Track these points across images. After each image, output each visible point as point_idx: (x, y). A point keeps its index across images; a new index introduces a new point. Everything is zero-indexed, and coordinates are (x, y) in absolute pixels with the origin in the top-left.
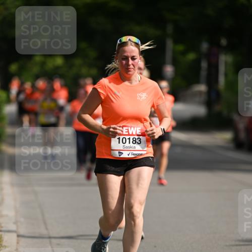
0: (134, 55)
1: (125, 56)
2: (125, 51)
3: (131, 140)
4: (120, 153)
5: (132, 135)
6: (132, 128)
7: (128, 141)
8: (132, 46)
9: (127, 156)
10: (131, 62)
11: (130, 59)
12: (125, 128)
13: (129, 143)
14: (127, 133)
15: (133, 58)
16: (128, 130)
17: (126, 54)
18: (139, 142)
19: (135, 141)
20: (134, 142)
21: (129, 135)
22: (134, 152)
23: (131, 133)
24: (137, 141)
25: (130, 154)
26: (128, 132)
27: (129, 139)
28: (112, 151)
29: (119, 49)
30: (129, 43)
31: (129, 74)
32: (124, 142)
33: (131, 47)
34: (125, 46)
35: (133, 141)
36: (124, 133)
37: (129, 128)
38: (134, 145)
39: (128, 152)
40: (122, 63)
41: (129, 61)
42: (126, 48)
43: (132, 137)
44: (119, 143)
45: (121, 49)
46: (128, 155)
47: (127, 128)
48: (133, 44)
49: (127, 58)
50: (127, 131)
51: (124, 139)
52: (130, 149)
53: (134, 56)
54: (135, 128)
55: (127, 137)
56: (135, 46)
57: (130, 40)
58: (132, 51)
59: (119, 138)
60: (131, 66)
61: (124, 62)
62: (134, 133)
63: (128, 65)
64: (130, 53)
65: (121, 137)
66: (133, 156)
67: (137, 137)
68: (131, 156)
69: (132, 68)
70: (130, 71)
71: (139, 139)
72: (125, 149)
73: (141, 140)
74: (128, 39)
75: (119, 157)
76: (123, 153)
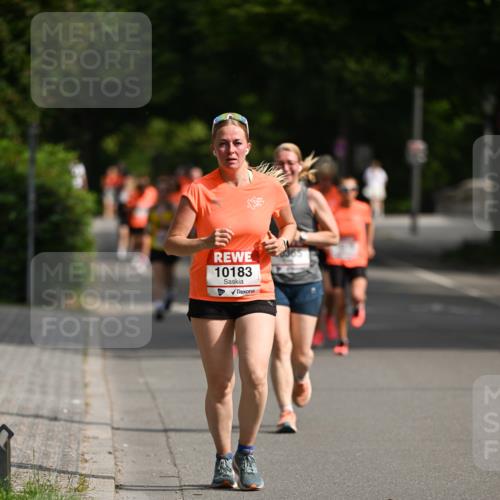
0: (237, 137)
1: (224, 140)
2: (222, 133)
3: (237, 271)
4: (221, 291)
5: (238, 263)
6: (238, 253)
7: (231, 272)
8: (234, 124)
9: (231, 295)
10: (233, 148)
11: (231, 144)
12: (225, 254)
13: (234, 275)
14: (230, 261)
15: (237, 143)
16: (231, 255)
17: (225, 138)
18: (249, 274)
19: (242, 272)
20: (241, 274)
21: (232, 263)
22: (242, 289)
24: (246, 272)
25: (236, 292)
26: (231, 259)
27: (233, 269)
28: (208, 288)
29: (215, 131)
30: (230, 121)
31: (232, 169)
32: (226, 274)
33: (234, 127)
34: (225, 126)
35: (240, 272)
36: (226, 261)
37: (233, 254)
38: (241, 278)
39: (232, 289)
40: (220, 152)
41: (229, 146)
42: (226, 129)
43: (237, 267)
44: (218, 276)
45: (218, 131)
46: (233, 293)
47: (229, 253)
48: (236, 122)
49: (227, 143)
50: (229, 257)
51: (226, 271)
53: (238, 140)
54: (243, 253)
55: (230, 267)
56: (240, 126)
57: (230, 118)
58: (235, 133)
59: (218, 269)
60: (234, 156)
61: (223, 149)
62: (241, 261)
63: (229, 153)
64: (231, 135)
65: (221, 267)
66: (240, 295)
67: (245, 266)
68: (237, 295)
69: (234, 159)
70: (232, 164)
71: (249, 269)
72: (228, 285)
73: (252, 271)
74: (228, 117)
75: (219, 296)
76: (224, 291)
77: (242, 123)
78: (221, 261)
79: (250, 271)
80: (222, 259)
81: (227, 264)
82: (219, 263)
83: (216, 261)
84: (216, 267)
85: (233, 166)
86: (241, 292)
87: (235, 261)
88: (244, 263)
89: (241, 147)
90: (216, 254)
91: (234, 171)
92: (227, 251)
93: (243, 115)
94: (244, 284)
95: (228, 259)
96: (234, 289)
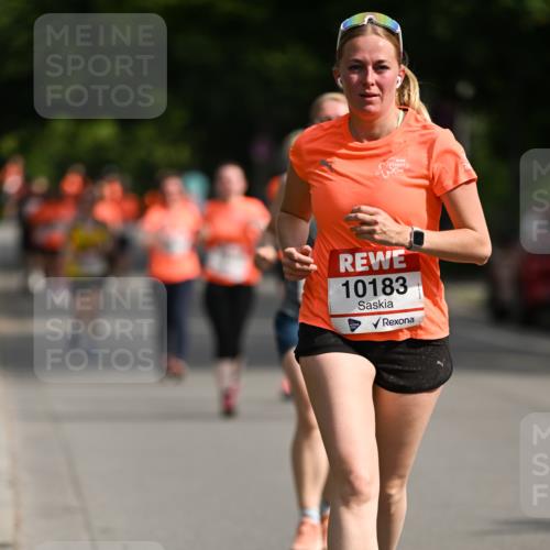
0: (382, 57)
1: (357, 61)
2: (356, 49)
3: (380, 287)
4: (354, 324)
5: (382, 271)
6: (380, 253)
7: (370, 288)
8: (377, 34)
9: (372, 329)
10: (372, 77)
11: (370, 68)
12: (358, 255)
13: (375, 294)
14: (366, 268)
15: (380, 67)
16: (367, 258)
17: (359, 57)
18: (402, 289)
19: (390, 286)
20: (388, 290)
21: (371, 272)
22: (391, 317)
24: (395, 285)
25: (381, 323)
26: (369, 264)
27: (374, 282)
28: (333, 319)
29: (342, 45)
30: (369, 28)
32: (361, 292)
33: (375, 37)
34: (358, 35)
35: (386, 286)
36: (359, 269)
37: (371, 255)
38: (388, 298)
39: (374, 319)
40: (348, 80)
41: (366, 74)
42: (361, 41)
44: (348, 296)
45: (348, 43)
46: (376, 326)
47: (365, 255)
48: (380, 30)
49: (361, 67)
50: (365, 262)
51: (360, 285)
52: (378, 310)
53: (381, 61)
54: (389, 253)
55: (368, 279)
56: (387, 36)
57: (370, 21)
58: (377, 49)
59: (346, 284)
60: (375, 90)
61: (355, 77)
62: (386, 267)
63: (367, 85)
64: (371, 52)
65: (353, 281)
66: (389, 328)
67: (394, 277)
68: (383, 328)
69: (375, 95)
70: (370, 103)
71: (401, 281)
72: (366, 311)
73: (407, 284)
74: (366, 20)
75: (350, 332)
76: (360, 323)
77: (390, 32)
78: (351, 270)
79: (404, 285)
80: (353, 265)
81: (361, 273)
82: (347, 274)
83: (342, 270)
84: (343, 280)
85: (371, 107)
86: (390, 323)
87: (376, 268)
88: (392, 270)
89: (388, 74)
90: (342, 257)
91: (374, 116)
94: (395, 309)
95: (363, 265)
96: (377, 317)
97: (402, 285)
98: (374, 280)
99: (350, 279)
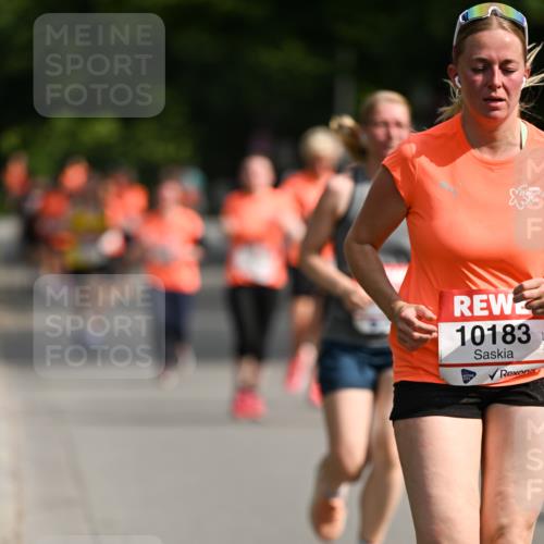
2: (480, 46)
3: (500, 334)
4: (468, 375)
5: (502, 316)
6: (501, 297)
7: (488, 333)
8: (504, 28)
9: (488, 381)
11: (496, 68)
12: (477, 298)
13: (494, 342)
14: (486, 313)
15: (506, 67)
16: (488, 301)
17: (484, 55)
18: (524, 338)
19: (512, 333)
20: (509, 338)
21: (491, 317)
23: (496, 311)
24: (518, 334)
25: (498, 373)
26: (489, 308)
27: (493, 329)
28: (441, 369)
30: (495, 21)
31: (495, 119)
32: (478, 339)
33: (501, 32)
34: (482, 30)
35: (506, 333)
36: (478, 312)
37: (492, 297)
38: (509, 347)
39: (491, 369)
40: (474, 82)
41: (493, 74)
43: (500, 324)
44: (463, 344)
45: (470, 38)
46: (492, 377)
47: (484, 297)
48: (506, 24)
49: (487, 66)
50: (484, 305)
51: (478, 332)
52: (497, 360)
53: (508, 62)
55: (486, 325)
56: (513, 30)
57: (495, 13)
58: (505, 46)
59: (462, 330)
60: (501, 93)
61: (479, 78)
62: (508, 311)
63: (493, 88)
64: (497, 50)
65: (469, 326)
67: (516, 323)
69: (501, 100)
70: (497, 109)
71: (524, 329)
72: (482, 361)
73: (530, 332)
74: (490, 11)
75: (463, 384)
76: (475, 374)
78: (468, 313)
79: (526, 333)
80: (471, 308)
82: (463, 318)
83: (457, 314)
84: (459, 325)
85: (497, 113)
88: (514, 315)
89: (514, 76)
90: (457, 299)
91: (498, 122)
92: (480, 292)
93: (518, 9)
94: (514, 360)
95: (482, 309)
96: (494, 368)
97: (524, 333)
98: (494, 327)
99: (466, 324)
